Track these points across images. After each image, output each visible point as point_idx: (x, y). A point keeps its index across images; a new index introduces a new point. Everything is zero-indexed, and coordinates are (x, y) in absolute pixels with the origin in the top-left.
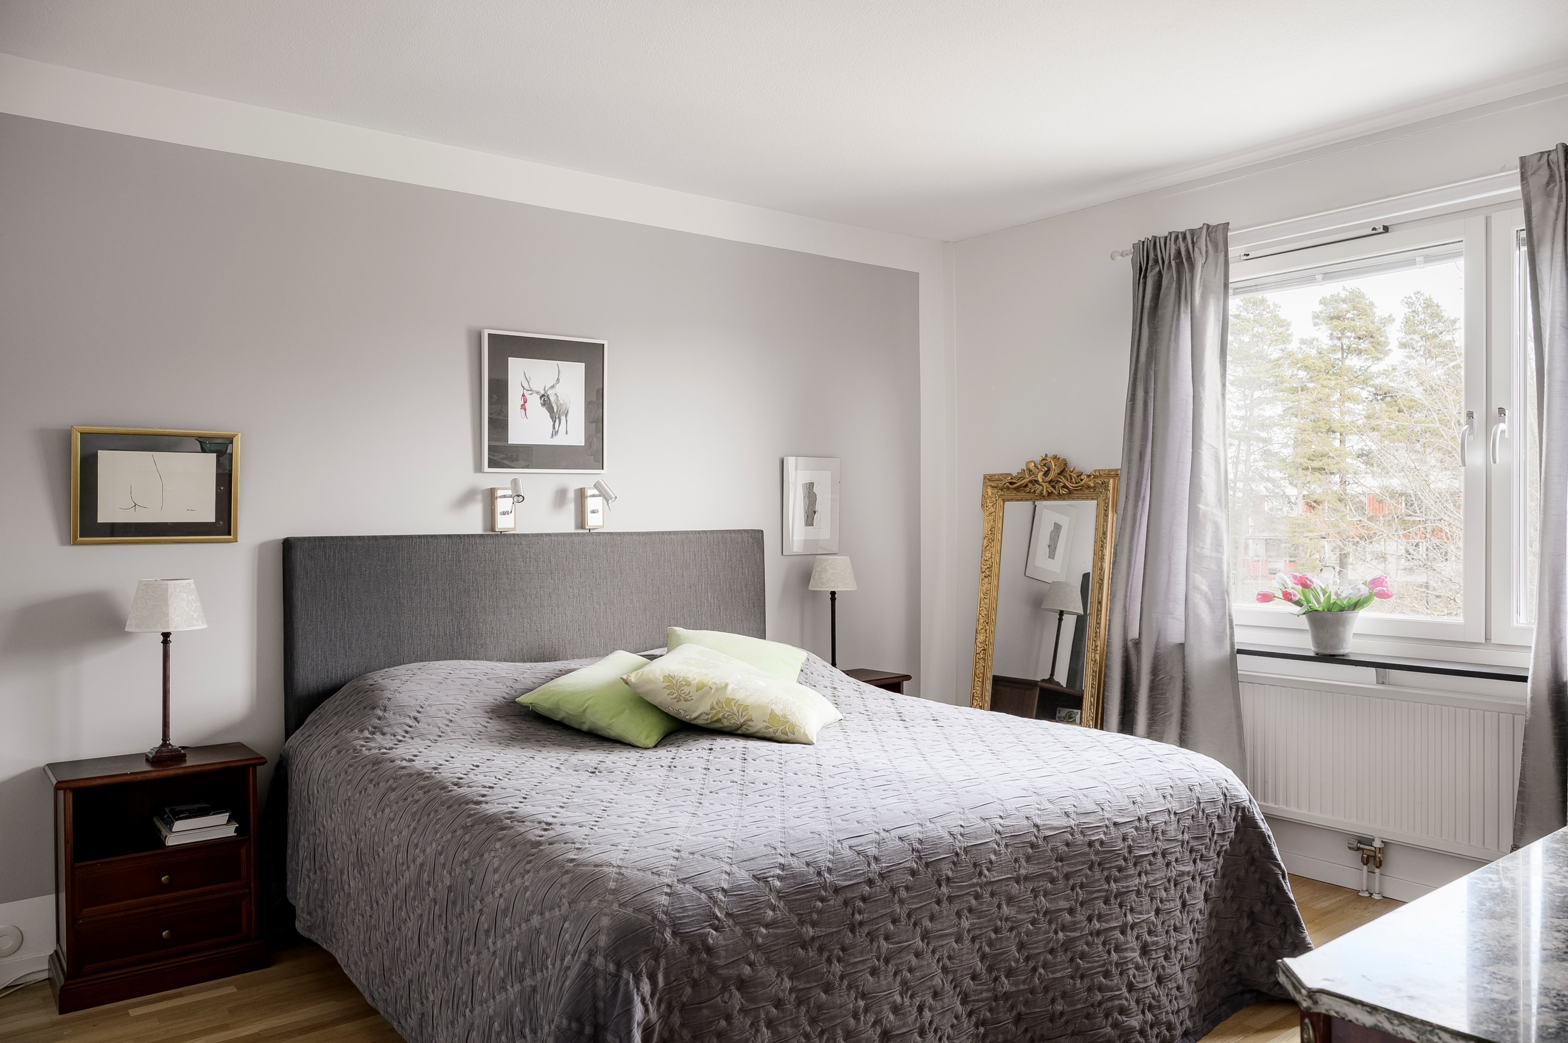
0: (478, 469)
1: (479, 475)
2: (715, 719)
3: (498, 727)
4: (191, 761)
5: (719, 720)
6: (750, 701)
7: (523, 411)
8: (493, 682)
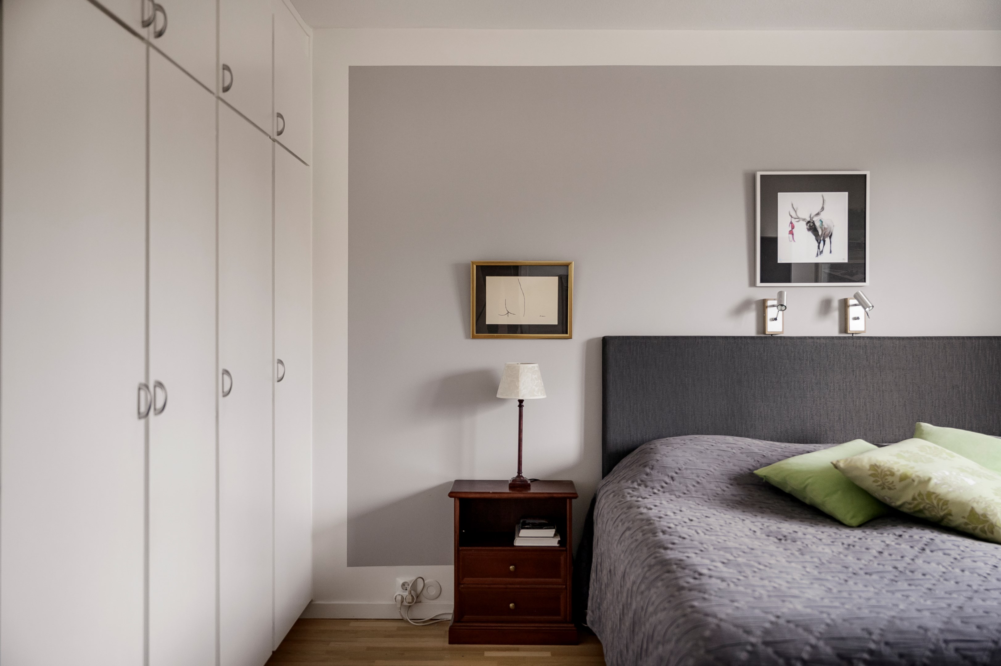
0: (753, 284)
1: (753, 289)
2: (917, 509)
3: (735, 493)
4: (534, 490)
5: (921, 511)
6: (950, 497)
7: (791, 236)
8: (744, 455)
